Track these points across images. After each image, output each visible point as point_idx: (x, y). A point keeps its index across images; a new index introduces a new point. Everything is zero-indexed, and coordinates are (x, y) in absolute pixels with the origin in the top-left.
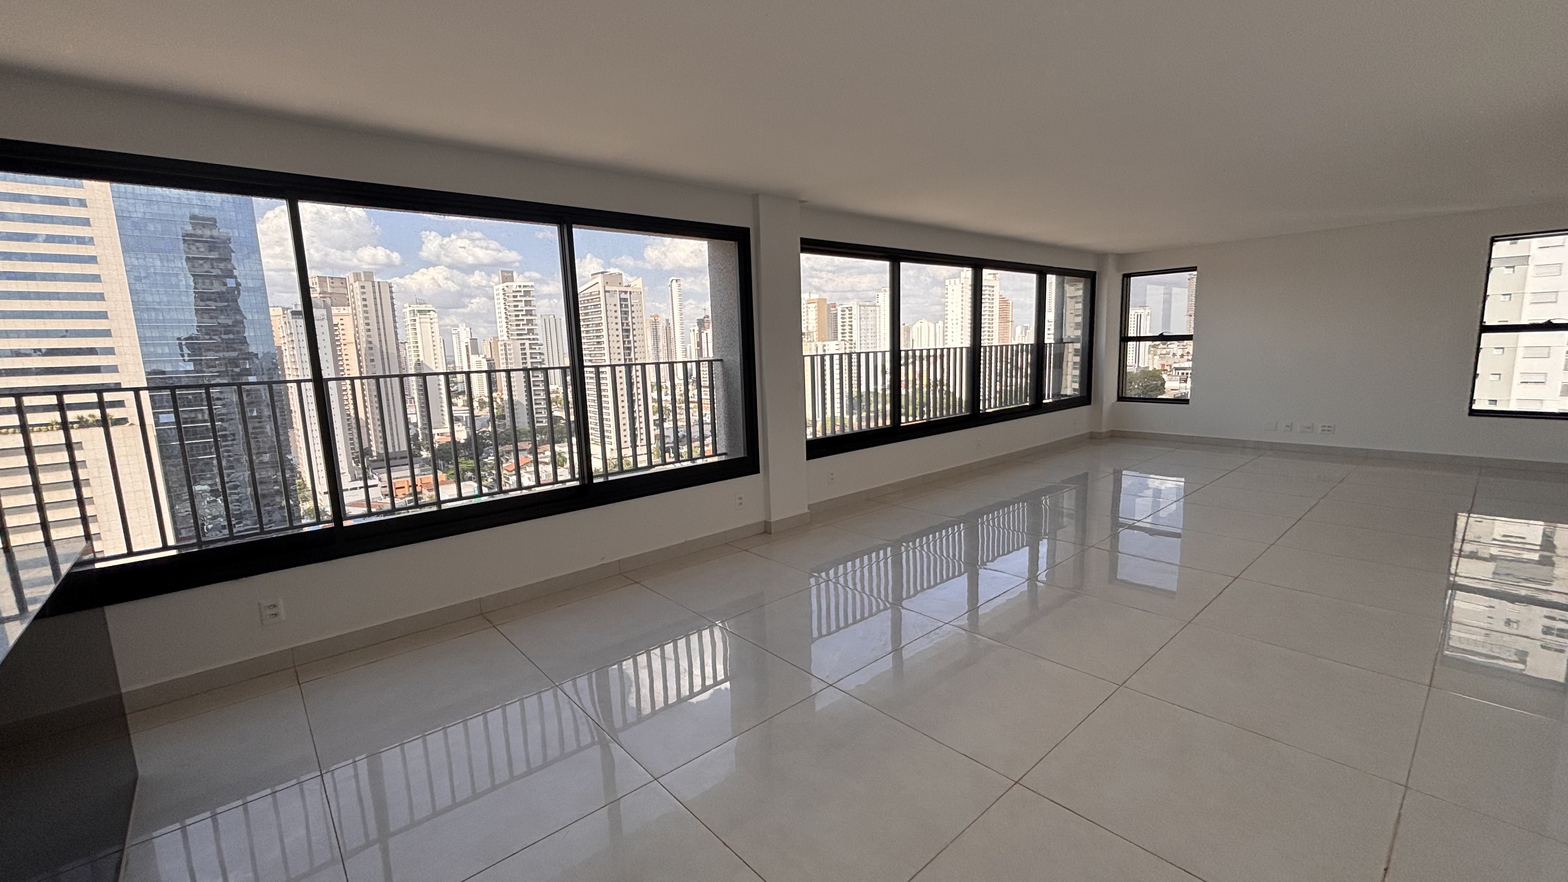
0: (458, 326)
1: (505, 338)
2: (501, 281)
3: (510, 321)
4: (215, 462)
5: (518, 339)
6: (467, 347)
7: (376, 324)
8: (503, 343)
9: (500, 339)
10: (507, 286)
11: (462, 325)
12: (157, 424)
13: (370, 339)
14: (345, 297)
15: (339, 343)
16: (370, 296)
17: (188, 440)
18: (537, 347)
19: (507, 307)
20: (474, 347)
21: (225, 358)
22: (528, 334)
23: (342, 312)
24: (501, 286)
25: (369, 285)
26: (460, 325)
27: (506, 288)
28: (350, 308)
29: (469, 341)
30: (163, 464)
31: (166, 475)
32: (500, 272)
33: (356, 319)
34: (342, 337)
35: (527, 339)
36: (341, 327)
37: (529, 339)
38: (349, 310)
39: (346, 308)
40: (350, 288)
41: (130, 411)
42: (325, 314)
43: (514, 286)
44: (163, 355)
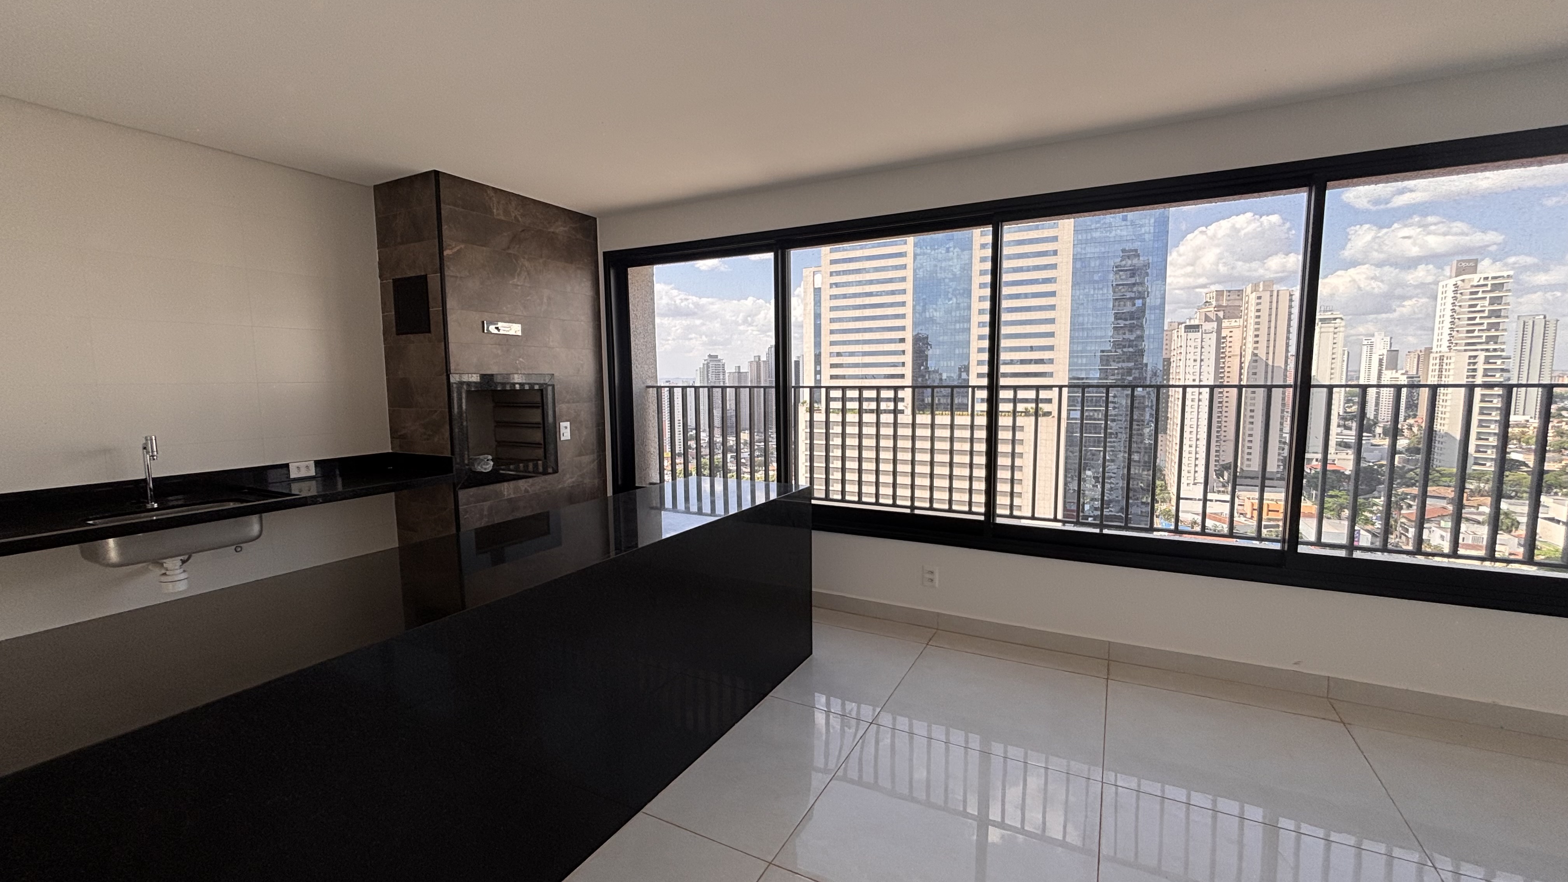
0: (1373, 335)
1: (1444, 349)
2: (1454, 274)
3: (1457, 326)
4: (1102, 453)
5: (1465, 350)
6: (1381, 360)
7: (1266, 336)
8: (1438, 355)
9: (1434, 350)
10: (1463, 281)
11: (1380, 334)
12: (1068, 418)
13: (1256, 352)
14: (1238, 310)
15: (1224, 356)
16: (1265, 307)
17: (1086, 433)
18: (1499, 362)
19: (1457, 308)
20: (1392, 360)
21: (1122, 368)
22: (1487, 343)
23: (1233, 324)
24: (1453, 281)
25: (1266, 296)
26: (1376, 334)
27: (1459, 283)
28: (1241, 320)
29: (1385, 352)
30: (1066, 450)
31: (1067, 458)
32: (1455, 262)
33: (1246, 331)
34: (1228, 349)
35: (1482, 350)
36: (1229, 339)
37: (1487, 350)
38: (1240, 322)
39: (1238, 320)
40: (1245, 299)
41: (1053, 408)
42: (1216, 327)
43: (1475, 279)
44: (1082, 365)
